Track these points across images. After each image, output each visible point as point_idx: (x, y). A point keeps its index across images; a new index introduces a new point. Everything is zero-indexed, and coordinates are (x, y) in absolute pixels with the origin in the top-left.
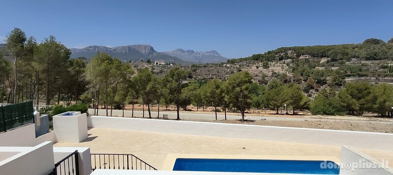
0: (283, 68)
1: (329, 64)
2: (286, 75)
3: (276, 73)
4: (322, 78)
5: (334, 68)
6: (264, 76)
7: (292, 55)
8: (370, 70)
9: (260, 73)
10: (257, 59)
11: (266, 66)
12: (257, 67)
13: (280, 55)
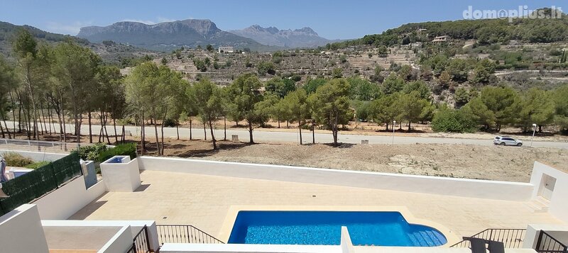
0: (407, 57)
1: (476, 49)
2: (411, 68)
3: (396, 65)
4: (462, 73)
5: (481, 57)
6: (379, 70)
7: (423, 36)
8: (534, 57)
9: (373, 65)
10: (370, 43)
11: (383, 54)
12: (370, 56)
13: (405, 36)
